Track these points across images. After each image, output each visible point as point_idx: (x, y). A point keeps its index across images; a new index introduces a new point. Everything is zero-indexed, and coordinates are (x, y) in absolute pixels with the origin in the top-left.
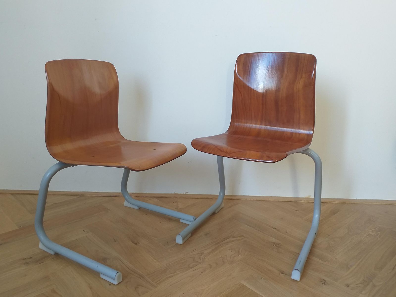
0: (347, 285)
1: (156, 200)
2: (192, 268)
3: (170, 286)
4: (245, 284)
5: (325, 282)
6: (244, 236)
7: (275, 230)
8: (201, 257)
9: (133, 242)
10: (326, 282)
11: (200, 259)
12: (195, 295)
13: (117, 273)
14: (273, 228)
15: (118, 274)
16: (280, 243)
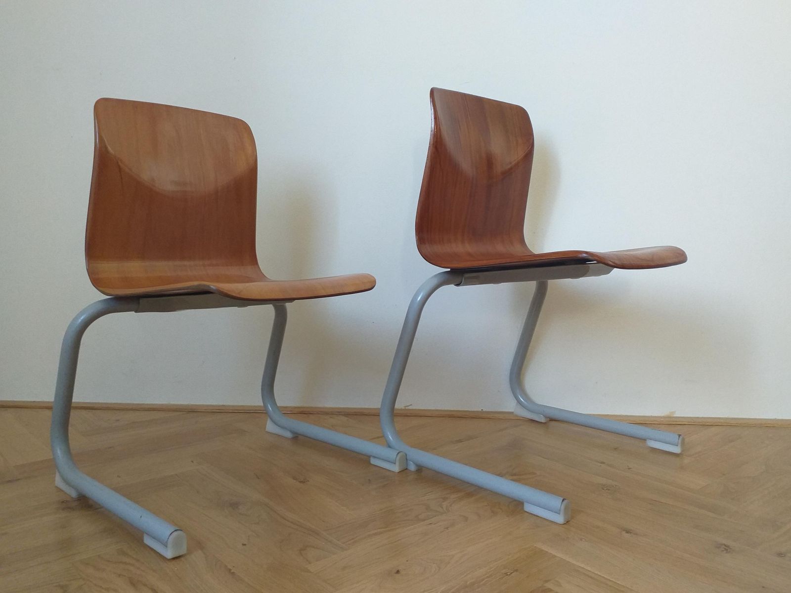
0: (780, 555)
1: (344, 419)
2: (424, 520)
3: (378, 548)
4: (545, 548)
5: (727, 548)
6: (536, 474)
7: (603, 465)
8: (443, 503)
9: (294, 478)
10: (730, 548)
11: (442, 508)
12: (434, 564)
13: (173, 532)
14: (599, 462)
15: (176, 533)
16: (616, 485)
